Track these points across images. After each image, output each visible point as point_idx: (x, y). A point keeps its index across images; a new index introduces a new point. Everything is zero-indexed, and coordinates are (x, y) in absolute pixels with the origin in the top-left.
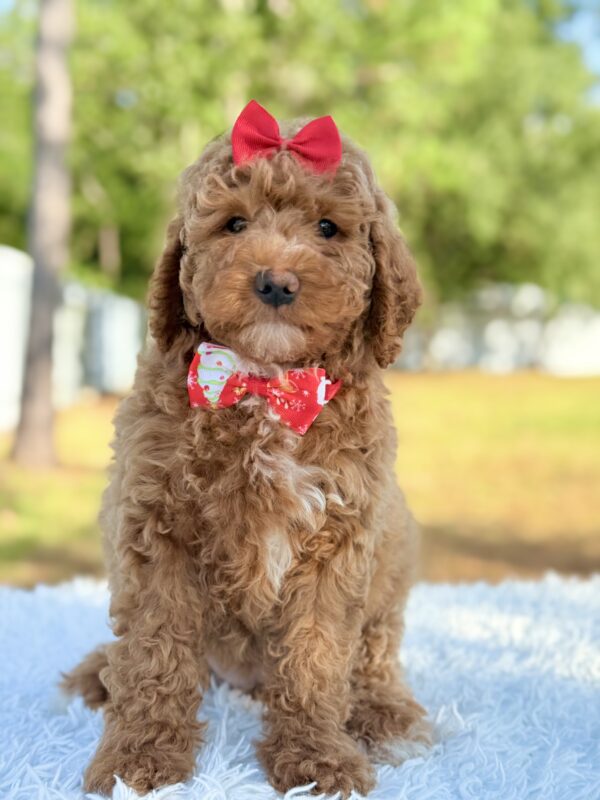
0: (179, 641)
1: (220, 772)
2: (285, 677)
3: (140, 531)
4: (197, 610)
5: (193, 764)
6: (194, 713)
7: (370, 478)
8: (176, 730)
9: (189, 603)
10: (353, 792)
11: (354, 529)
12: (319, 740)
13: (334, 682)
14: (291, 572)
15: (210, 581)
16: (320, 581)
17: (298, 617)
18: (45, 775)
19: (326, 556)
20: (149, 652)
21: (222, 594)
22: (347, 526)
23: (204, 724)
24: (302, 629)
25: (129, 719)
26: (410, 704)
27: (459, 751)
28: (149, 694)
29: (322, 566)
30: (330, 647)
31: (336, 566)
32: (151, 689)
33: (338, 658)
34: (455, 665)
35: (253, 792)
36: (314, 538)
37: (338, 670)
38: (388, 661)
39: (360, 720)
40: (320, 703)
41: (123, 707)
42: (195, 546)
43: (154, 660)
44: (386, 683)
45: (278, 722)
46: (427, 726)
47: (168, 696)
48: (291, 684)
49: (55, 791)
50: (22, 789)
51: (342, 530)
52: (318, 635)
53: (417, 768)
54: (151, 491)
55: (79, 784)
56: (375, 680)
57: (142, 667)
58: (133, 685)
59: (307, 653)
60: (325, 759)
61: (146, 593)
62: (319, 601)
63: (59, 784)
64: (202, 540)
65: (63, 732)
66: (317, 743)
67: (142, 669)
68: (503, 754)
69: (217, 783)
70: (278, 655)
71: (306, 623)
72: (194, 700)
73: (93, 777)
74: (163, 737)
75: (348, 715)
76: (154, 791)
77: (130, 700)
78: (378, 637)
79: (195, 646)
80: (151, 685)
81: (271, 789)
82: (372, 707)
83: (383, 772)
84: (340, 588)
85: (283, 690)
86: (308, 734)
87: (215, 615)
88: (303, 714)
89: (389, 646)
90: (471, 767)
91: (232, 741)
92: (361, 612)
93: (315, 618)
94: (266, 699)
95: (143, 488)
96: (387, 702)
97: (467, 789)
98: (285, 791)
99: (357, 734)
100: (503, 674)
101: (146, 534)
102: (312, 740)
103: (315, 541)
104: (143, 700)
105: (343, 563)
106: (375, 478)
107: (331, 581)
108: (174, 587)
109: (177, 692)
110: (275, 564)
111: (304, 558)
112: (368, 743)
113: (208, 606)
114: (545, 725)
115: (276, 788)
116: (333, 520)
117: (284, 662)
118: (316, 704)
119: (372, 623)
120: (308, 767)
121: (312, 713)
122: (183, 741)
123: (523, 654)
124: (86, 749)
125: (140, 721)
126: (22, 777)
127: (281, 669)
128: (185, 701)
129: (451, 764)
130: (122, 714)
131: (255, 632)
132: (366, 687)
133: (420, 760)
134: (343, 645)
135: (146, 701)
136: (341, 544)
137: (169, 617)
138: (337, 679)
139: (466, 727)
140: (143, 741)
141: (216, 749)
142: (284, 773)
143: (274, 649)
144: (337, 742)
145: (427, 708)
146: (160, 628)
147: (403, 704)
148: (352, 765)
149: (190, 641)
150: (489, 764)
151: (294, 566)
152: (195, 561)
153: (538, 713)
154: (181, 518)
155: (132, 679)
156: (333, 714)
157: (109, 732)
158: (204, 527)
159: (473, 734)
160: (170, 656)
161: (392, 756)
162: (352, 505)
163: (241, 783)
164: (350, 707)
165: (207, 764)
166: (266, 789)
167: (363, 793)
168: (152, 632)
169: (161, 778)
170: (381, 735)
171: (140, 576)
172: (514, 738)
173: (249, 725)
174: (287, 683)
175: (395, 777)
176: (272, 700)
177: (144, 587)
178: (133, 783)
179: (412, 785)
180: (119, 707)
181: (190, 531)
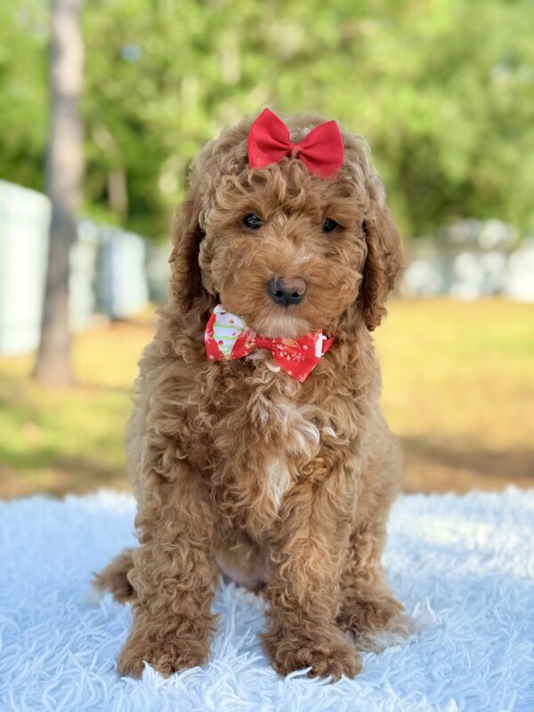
0: (195, 547)
1: (231, 659)
2: (285, 580)
3: (161, 456)
4: (209, 522)
5: (208, 651)
6: (208, 607)
7: (358, 414)
8: (194, 621)
9: (203, 516)
10: (343, 676)
11: (344, 455)
12: (313, 631)
13: (326, 584)
14: (290, 492)
15: (219, 499)
16: (315, 499)
17: (296, 529)
18: (83, 660)
19: (320, 478)
20: (170, 556)
21: (229, 510)
22: (338, 453)
23: (216, 616)
24: (299, 539)
25: (153, 612)
26: (390, 601)
27: (431, 641)
28: (170, 591)
29: (316, 487)
30: (323, 555)
31: (329, 486)
32: (172, 586)
33: (328, 564)
34: (427, 566)
35: (258, 675)
36: (309, 464)
37: (330, 574)
38: (372, 564)
39: (348, 614)
40: (315, 601)
41: (148, 603)
42: (207, 471)
43: (174, 563)
44: (369, 583)
45: (279, 616)
46: (405, 620)
47: (186, 592)
48: (290, 585)
49: (93, 674)
50: (65, 672)
51: (334, 457)
52: (313, 544)
53: (395, 654)
54: (172, 425)
55: (113, 667)
56: (361, 580)
57: (165, 568)
58: (156, 583)
59: (304, 560)
60: (319, 648)
61: (166, 507)
62: (314, 517)
63: (96, 668)
64: (213, 466)
65: (97, 624)
66: (312, 634)
67: (165, 569)
68: (469, 643)
69: (229, 667)
70: (279, 561)
71: (302, 534)
72: (208, 595)
73: (125, 661)
74: (184, 627)
75: (338, 612)
76: (176, 674)
77: (154, 596)
78: (364, 543)
79: (207, 551)
80: (173, 583)
81: (274, 672)
82: (358, 603)
83: (367, 658)
84: (332, 505)
85: (283, 590)
86: (304, 626)
87: (224, 528)
88: (300, 610)
89: (373, 550)
90: (443, 654)
91: (240, 632)
92: (349, 525)
93: (310, 530)
94: (268, 597)
95: (165, 421)
96: (371, 599)
97: (439, 673)
98: (285, 675)
99: (345, 626)
100: (469, 573)
101: (165, 459)
102: (308, 631)
103: (310, 466)
104: (165, 595)
105: (335, 484)
106: (362, 413)
107: (324, 499)
108: (189, 503)
109: (193, 589)
110: (276, 487)
111: (301, 480)
112: (354, 633)
113: (217, 520)
114: (505, 619)
115: (278, 672)
116: (325, 448)
117: (283, 567)
118: (311, 602)
119: (358, 532)
120: (305, 654)
121: (308, 609)
122: (199, 630)
123: (487, 556)
124: (118, 638)
125: (163, 615)
126: (65, 662)
127: (281, 573)
128: (200, 596)
129: (424, 652)
130: (148, 608)
131: (258, 542)
132: (352, 586)
133: (398, 649)
134: (334, 553)
135: (168, 596)
136: (333, 469)
137: (186, 526)
138: (328, 581)
139: (438, 620)
140: (166, 631)
141: (227, 639)
142: (284, 660)
143: (275, 556)
144: (329, 633)
145: (404, 604)
146: (178, 536)
147: (384, 601)
148: (342, 653)
149: (204, 547)
150: (457, 652)
151: (291, 487)
152: (207, 482)
153: (498, 608)
154: (196, 447)
155: (155, 578)
156: (325, 610)
157: (137, 624)
158: (215, 454)
159: (443, 626)
160: (187, 559)
161: (375, 645)
162: (342, 436)
163: (248, 668)
164: (340, 604)
165: (219, 651)
166: (270, 672)
167: (351, 676)
168: (172, 540)
169: (182, 662)
170: (366, 627)
171: (161, 493)
172: (479, 629)
173: (253, 618)
174: (286, 585)
175: (378, 662)
176: (274, 598)
177: (165, 502)
178: (159, 666)
179: (392, 670)
180: (145, 602)
181: (203, 457)
